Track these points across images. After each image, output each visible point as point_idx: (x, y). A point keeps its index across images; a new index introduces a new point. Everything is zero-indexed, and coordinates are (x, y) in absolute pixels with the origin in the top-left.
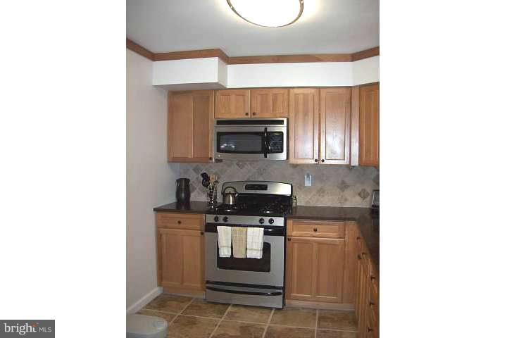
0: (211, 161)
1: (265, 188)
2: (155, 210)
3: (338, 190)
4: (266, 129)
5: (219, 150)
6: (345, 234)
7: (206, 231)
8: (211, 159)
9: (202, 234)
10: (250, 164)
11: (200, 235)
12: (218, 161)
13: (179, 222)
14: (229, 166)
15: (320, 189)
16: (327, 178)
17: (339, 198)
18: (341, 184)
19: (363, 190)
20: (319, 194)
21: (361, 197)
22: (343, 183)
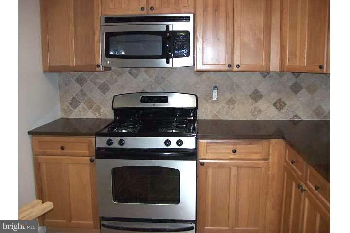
0: (97, 69)
1: (165, 100)
2: (30, 133)
3: (251, 100)
4: (168, 27)
5: (108, 55)
6: (269, 155)
7: (97, 157)
8: (98, 66)
9: (92, 161)
10: (146, 72)
11: (89, 162)
12: (107, 68)
13: (62, 148)
14: (120, 74)
15: (229, 99)
16: (238, 87)
17: (252, 110)
18: (254, 93)
19: (278, 100)
20: (228, 106)
21: (277, 108)
22: (257, 93)
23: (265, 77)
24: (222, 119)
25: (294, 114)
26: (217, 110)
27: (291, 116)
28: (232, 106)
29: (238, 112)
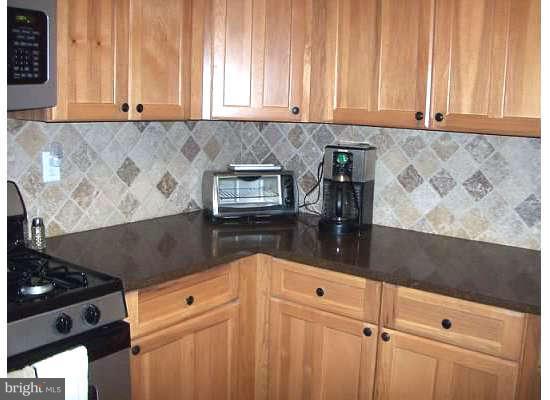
3: (120, 182)
15: (81, 185)
16: (94, 155)
17: (122, 202)
18: (125, 166)
19: (165, 176)
20: (78, 199)
21: (163, 193)
22: (130, 164)
23: (142, 130)
24: (67, 232)
25: (189, 201)
26: (57, 213)
27: (185, 206)
28: (86, 199)
29: (97, 212)
